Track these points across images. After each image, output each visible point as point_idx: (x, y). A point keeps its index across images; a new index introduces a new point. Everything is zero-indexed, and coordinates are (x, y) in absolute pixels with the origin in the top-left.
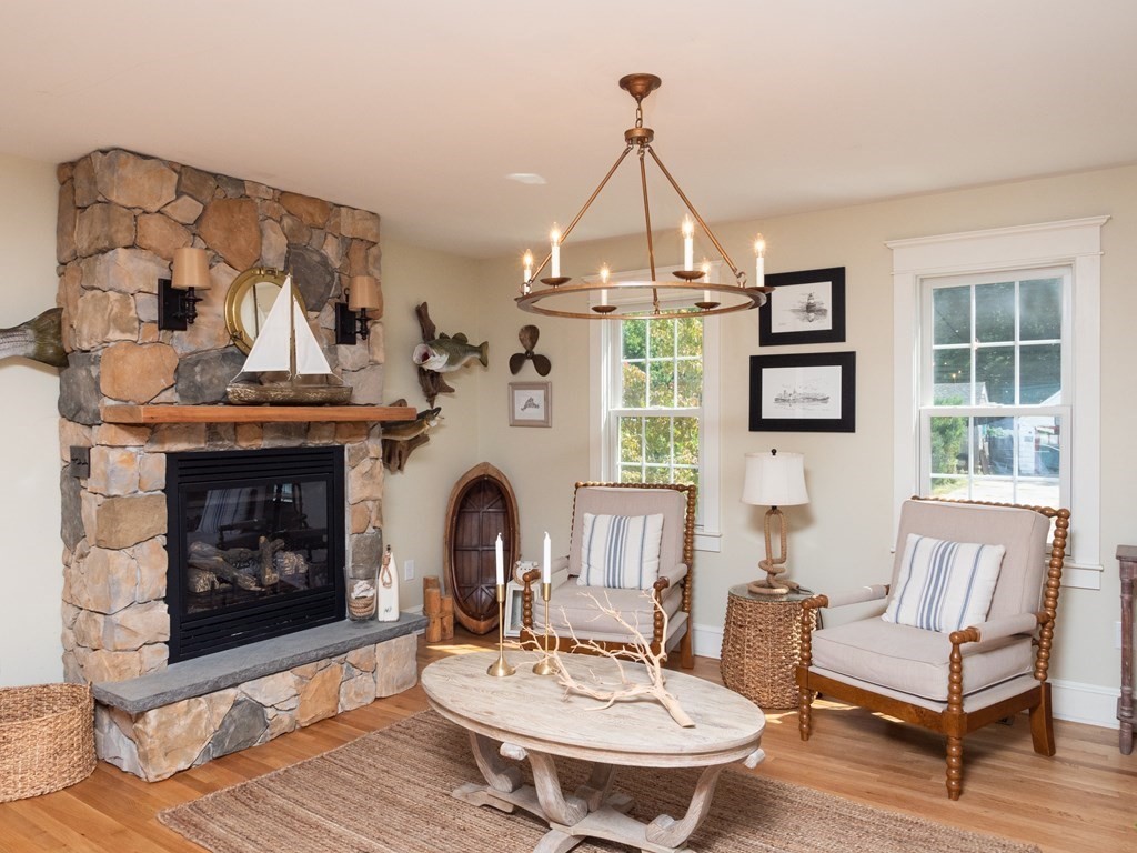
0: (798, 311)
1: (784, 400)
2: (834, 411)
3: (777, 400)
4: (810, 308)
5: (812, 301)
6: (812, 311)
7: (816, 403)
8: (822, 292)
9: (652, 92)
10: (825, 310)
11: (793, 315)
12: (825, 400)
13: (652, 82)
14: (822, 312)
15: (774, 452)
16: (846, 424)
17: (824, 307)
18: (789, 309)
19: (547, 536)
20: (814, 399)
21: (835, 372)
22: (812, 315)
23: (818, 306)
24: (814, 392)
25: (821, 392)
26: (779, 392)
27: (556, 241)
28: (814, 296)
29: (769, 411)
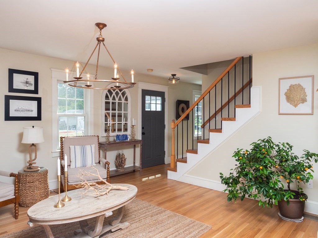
0: (23, 83)
1: (18, 111)
2: (35, 114)
3: (15, 110)
4: (27, 83)
5: (28, 81)
6: (28, 84)
7: (29, 112)
8: (31, 79)
9: (104, 28)
10: (32, 84)
11: (21, 84)
12: (32, 111)
13: (105, 25)
14: (31, 84)
15: (33, 127)
16: (39, 118)
17: (32, 83)
18: (19, 81)
19: (66, 155)
20: (28, 111)
21: (35, 103)
22: (28, 85)
23: (30, 82)
24: (28, 108)
25: (30, 108)
26: (16, 108)
27: (116, 68)
28: (28, 79)
29: (12, 114)
